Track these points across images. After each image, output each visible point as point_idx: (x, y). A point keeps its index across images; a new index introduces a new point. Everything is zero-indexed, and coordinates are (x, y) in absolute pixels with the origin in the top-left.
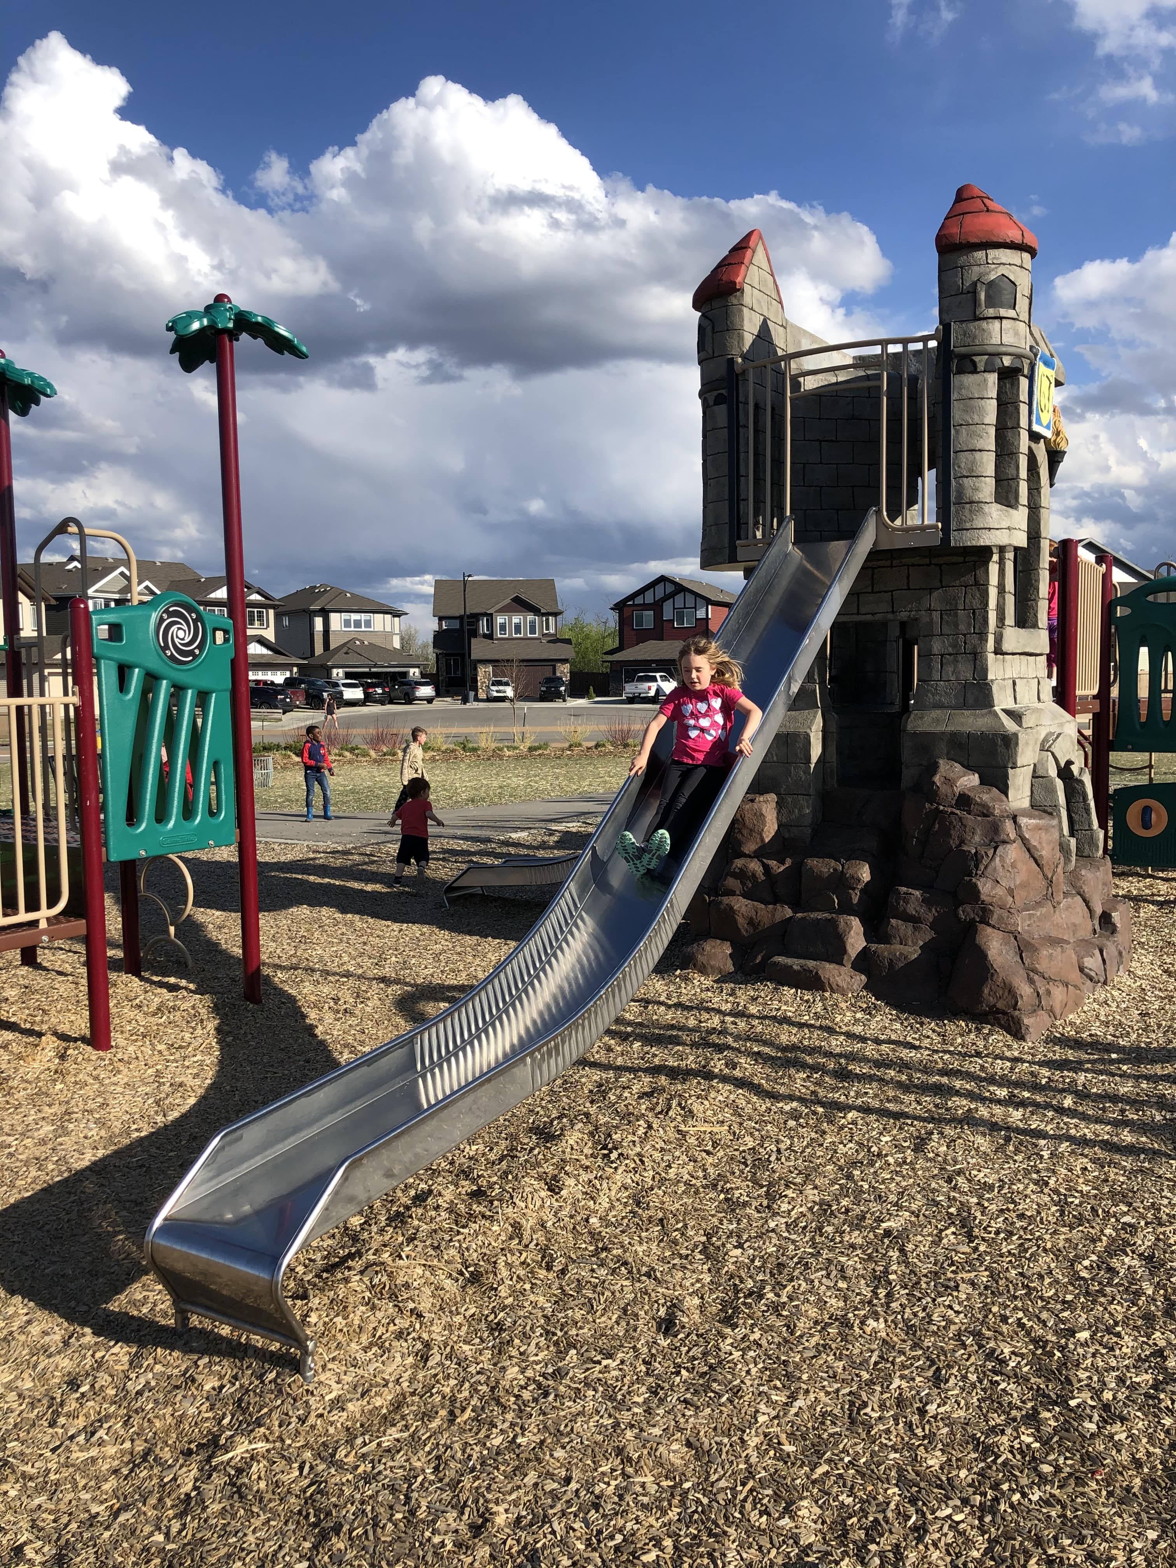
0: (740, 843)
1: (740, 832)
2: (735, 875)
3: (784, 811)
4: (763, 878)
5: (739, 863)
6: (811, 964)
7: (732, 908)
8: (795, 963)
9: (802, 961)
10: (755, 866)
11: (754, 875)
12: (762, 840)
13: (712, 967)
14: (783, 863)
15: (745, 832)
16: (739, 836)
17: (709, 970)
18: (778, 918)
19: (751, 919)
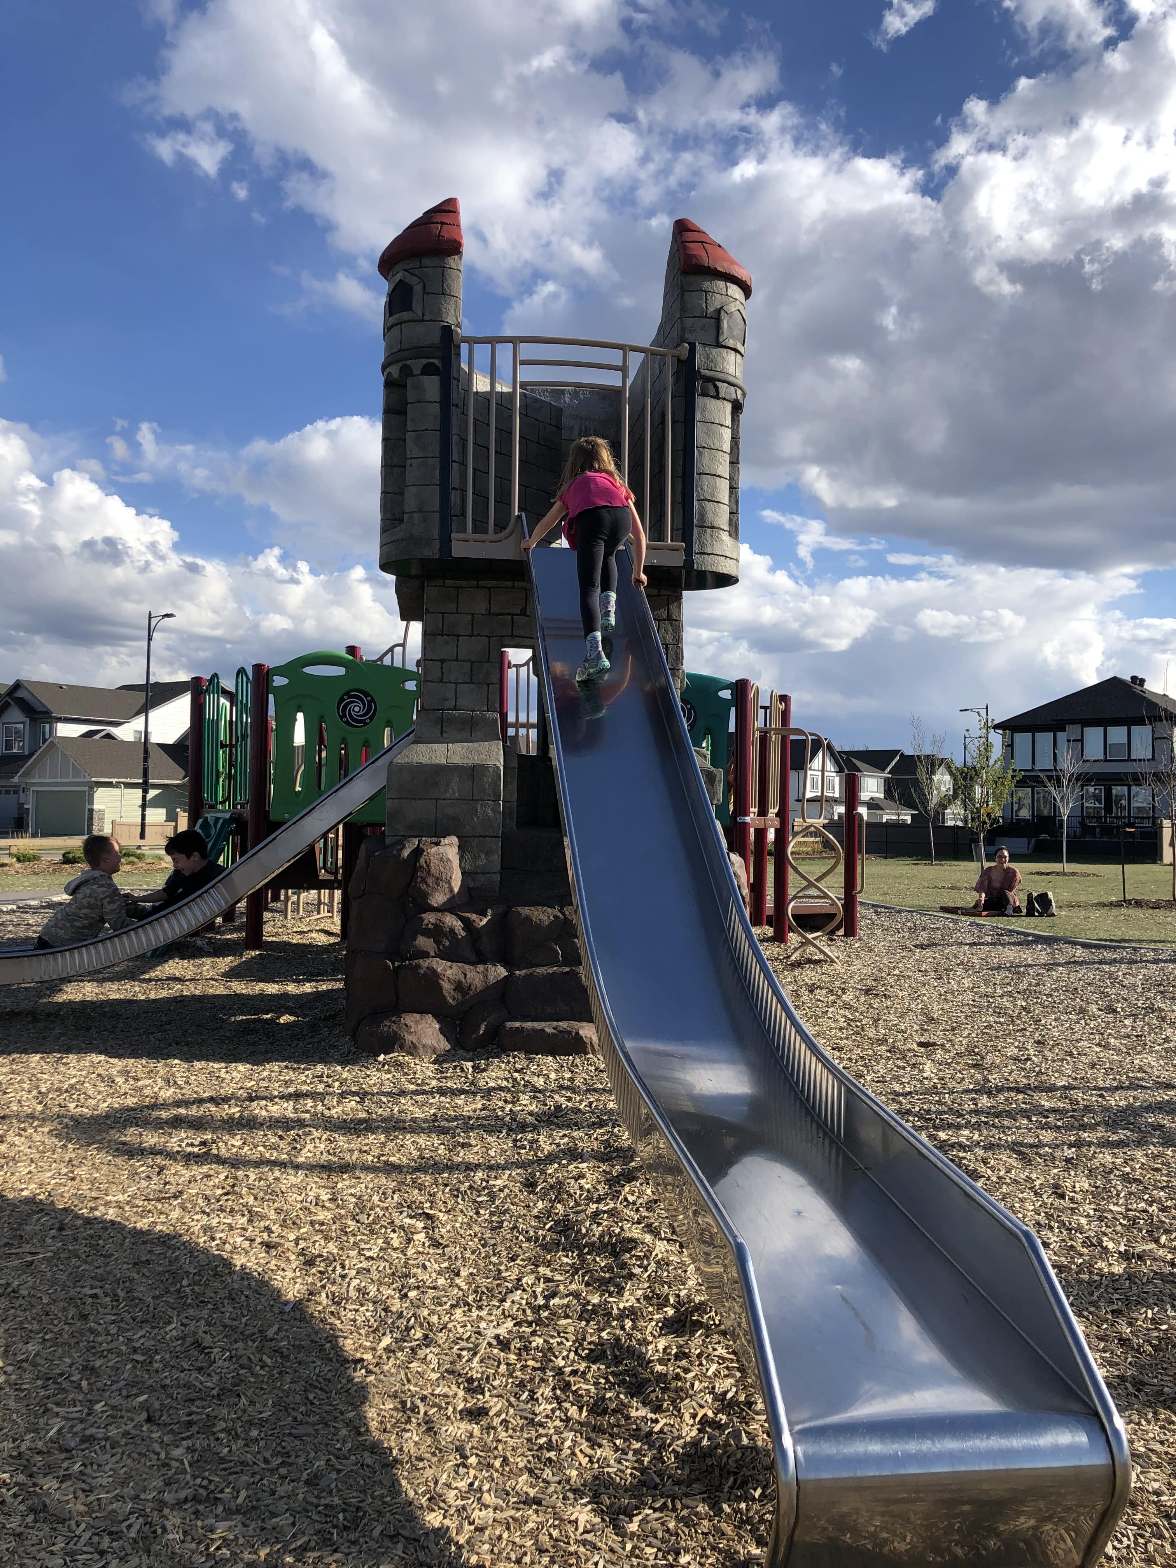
0: (425, 896)
1: (424, 881)
2: (427, 933)
3: (468, 856)
4: (463, 933)
5: (430, 918)
6: (563, 1025)
7: (434, 971)
8: (548, 1027)
9: (555, 1023)
10: (451, 921)
11: (452, 931)
12: (451, 890)
13: (424, 1046)
14: (485, 915)
15: (430, 881)
16: (423, 887)
17: (421, 1051)
18: (492, 979)
19: (460, 982)
